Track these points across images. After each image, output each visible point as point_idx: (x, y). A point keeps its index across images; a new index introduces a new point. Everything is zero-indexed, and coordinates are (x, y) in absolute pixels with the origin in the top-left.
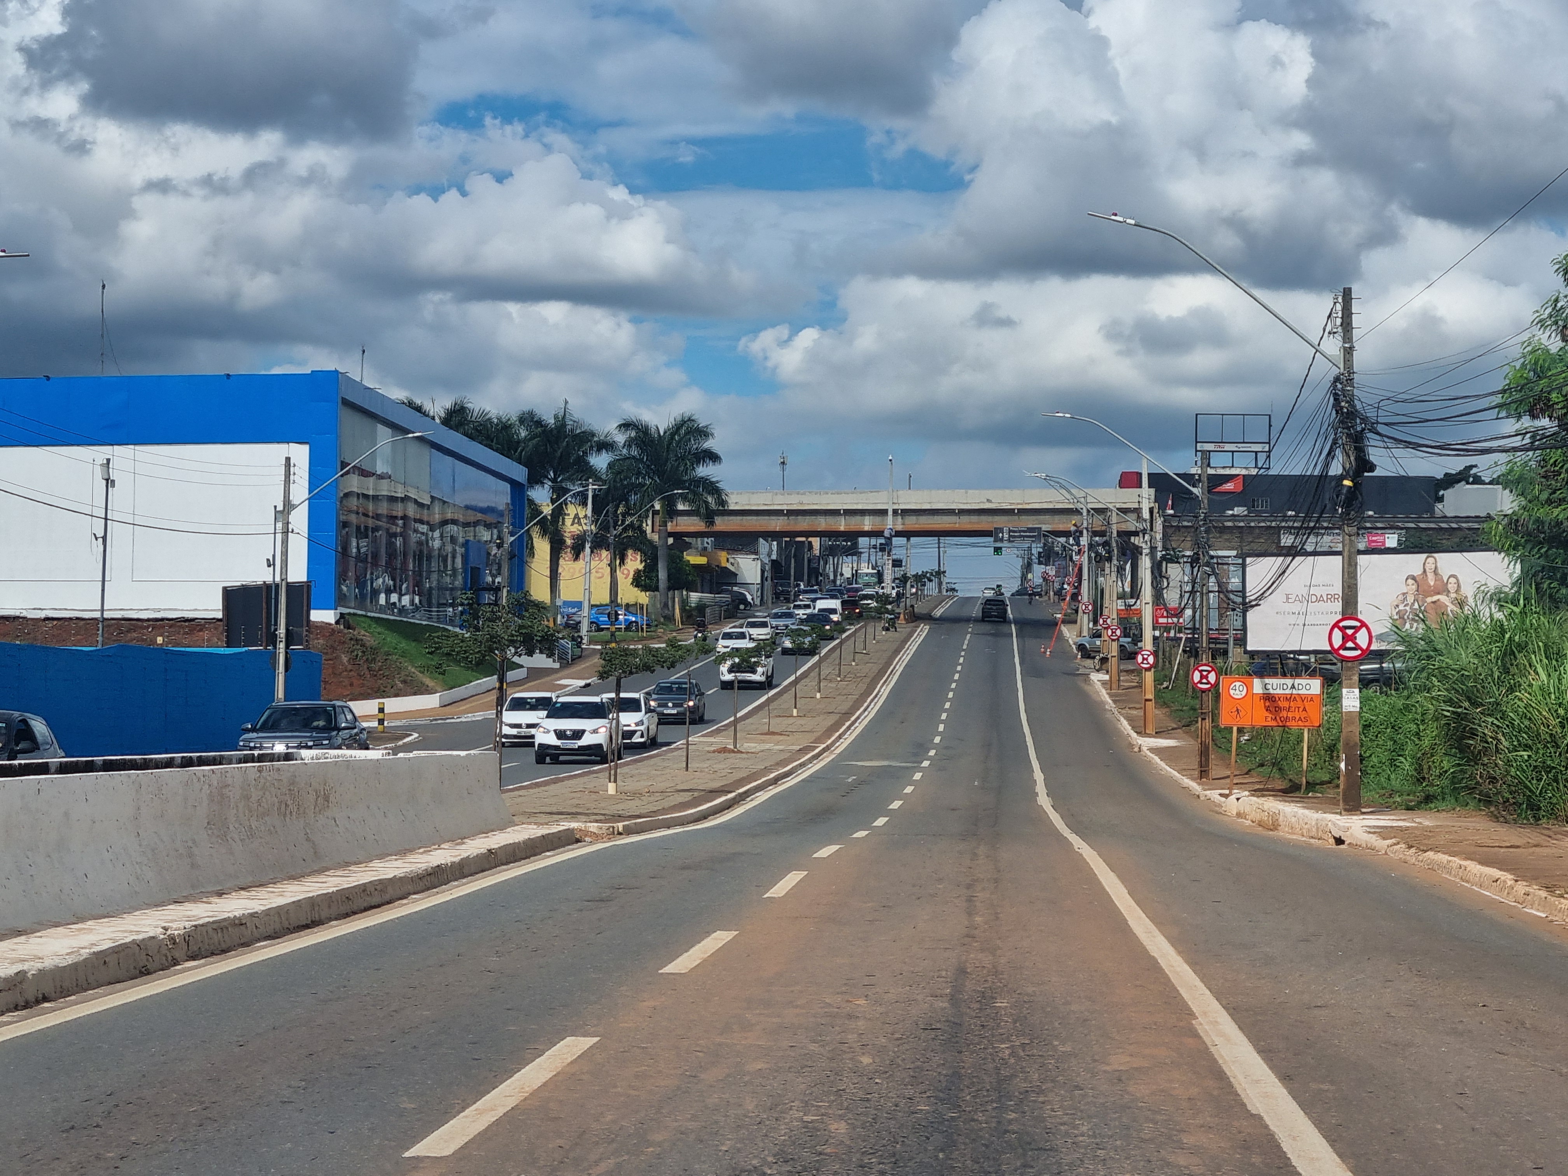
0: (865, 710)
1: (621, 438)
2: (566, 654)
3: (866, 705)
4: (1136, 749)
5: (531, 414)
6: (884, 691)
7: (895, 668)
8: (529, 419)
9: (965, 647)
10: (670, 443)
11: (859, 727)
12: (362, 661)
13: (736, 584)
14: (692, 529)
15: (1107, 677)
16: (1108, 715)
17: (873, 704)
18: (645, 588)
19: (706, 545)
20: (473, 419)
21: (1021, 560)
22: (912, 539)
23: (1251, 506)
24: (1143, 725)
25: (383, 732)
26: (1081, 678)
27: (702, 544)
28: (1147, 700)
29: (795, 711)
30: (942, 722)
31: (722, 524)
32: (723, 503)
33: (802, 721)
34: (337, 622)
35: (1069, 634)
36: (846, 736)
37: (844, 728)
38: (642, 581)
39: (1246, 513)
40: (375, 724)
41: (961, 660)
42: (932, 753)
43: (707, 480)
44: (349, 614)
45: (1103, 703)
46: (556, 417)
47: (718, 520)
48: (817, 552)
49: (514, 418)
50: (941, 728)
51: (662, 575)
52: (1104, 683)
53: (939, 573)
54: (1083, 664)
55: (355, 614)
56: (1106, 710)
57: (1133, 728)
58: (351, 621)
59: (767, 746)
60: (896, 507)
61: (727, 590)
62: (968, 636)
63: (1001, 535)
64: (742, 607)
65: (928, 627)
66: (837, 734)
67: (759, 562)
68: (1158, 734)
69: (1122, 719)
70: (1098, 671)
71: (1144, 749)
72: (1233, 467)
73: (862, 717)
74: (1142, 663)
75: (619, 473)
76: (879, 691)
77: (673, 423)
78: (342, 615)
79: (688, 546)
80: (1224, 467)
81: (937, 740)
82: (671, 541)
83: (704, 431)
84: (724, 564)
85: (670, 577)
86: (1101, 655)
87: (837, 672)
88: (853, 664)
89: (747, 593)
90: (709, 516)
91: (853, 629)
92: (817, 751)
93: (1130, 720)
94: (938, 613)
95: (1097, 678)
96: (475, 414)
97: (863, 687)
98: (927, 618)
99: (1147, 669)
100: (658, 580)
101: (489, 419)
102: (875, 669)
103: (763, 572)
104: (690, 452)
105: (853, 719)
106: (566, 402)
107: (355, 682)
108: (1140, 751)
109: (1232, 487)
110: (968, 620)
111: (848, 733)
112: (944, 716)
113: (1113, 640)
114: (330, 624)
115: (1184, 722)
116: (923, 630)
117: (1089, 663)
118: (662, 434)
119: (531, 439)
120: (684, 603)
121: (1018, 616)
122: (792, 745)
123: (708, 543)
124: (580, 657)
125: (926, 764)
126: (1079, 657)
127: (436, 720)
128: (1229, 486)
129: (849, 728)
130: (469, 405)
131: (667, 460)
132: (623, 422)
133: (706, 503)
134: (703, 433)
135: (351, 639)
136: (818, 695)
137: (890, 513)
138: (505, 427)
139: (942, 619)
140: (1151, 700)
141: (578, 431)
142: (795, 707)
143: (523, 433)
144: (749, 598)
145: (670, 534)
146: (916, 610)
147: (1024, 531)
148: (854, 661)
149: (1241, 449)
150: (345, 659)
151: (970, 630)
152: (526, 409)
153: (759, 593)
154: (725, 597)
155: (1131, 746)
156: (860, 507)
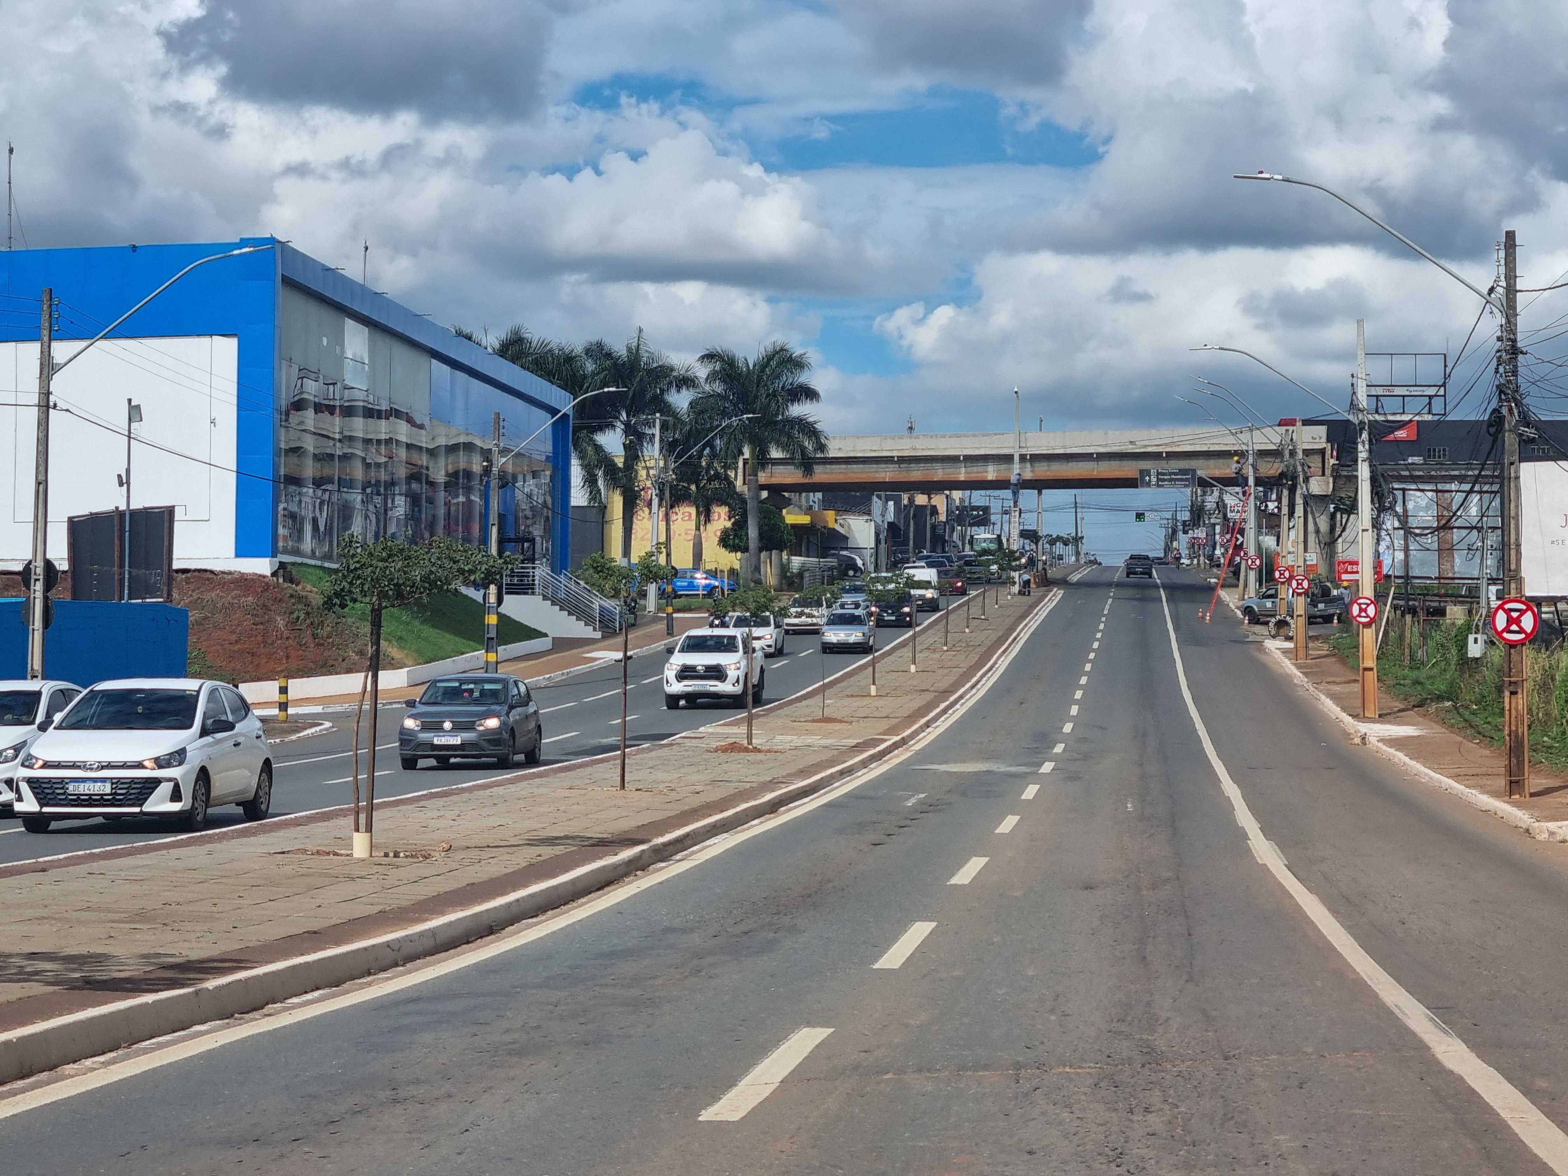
0: (973, 687)
1: (702, 372)
2: (613, 621)
3: (974, 680)
4: (1357, 740)
5: (600, 345)
6: (1002, 663)
7: (1018, 635)
8: (598, 351)
9: (1106, 612)
10: (759, 379)
11: (960, 710)
12: (304, 627)
13: (846, 549)
14: (788, 480)
15: (1290, 645)
16: (1301, 692)
17: (985, 679)
18: (734, 548)
19: (811, 503)
20: (531, 351)
21: (1164, 530)
22: (1044, 491)
23: (1428, 454)
24: (1360, 704)
25: (285, 722)
26: (1252, 646)
27: (807, 501)
28: (1366, 669)
29: (873, 688)
30: (1077, 702)
31: (821, 474)
32: (822, 447)
33: (880, 703)
34: (274, 574)
35: (1230, 598)
36: (938, 723)
37: (938, 710)
38: (729, 541)
39: (1421, 462)
40: (275, 711)
41: (1102, 626)
42: (1059, 748)
43: (801, 420)
44: (293, 564)
45: (1288, 678)
46: (629, 349)
47: (818, 469)
48: (943, 518)
49: (579, 350)
50: (1074, 710)
51: (753, 532)
52: (1285, 652)
53: (1077, 540)
54: (1250, 629)
55: (302, 564)
56: (1295, 685)
57: (1344, 709)
58: (294, 573)
59: (810, 740)
60: (1024, 451)
61: (834, 555)
62: (1110, 601)
63: (1147, 478)
64: (851, 573)
65: (1062, 592)
66: (923, 721)
67: (873, 523)
68: (1383, 717)
69: (1323, 697)
70: (1274, 637)
71: (1373, 740)
72: (1404, 413)
73: (968, 697)
74: (1359, 616)
75: (702, 412)
76: (995, 663)
77: (764, 354)
78: (282, 565)
79: (788, 503)
80: (1394, 414)
81: (1068, 728)
82: (765, 494)
83: (798, 362)
84: (832, 525)
85: (761, 535)
86: (1278, 617)
87: (943, 640)
88: (967, 630)
89: (857, 558)
90: (807, 464)
91: (973, 593)
92: (883, 746)
93: (1335, 698)
94: (1075, 578)
95: (1274, 646)
96: (534, 345)
97: (974, 658)
98: (1063, 583)
99: (1367, 625)
100: (748, 539)
101: (551, 350)
102: (993, 636)
103: (877, 535)
104: (783, 387)
105: (952, 699)
106: (641, 330)
107: (293, 653)
108: (1364, 744)
109: (1404, 435)
110: (1110, 585)
111: (943, 719)
112: (1078, 695)
113: (1299, 594)
114: (264, 577)
115: (1414, 700)
116: (1056, 595)
117: (1258, 628)
118: (751, 367)
119: (598, 373)
120: (784, 569)
121: (1166, 581)
122: (849, 738)
123: (814, 502)
124: (633, 625)
125: (1047, 767)
126: (1246, 622)
127: (391, 703)
128: (1401, 434)
129: (944, 711)
130: (525, 336)
131: (756, 397)
132: (707, 352)
133: (803, 449)
134: (798, 364)
135: (292, 596)
136: (913, 668)
137: (1016, 458)
138: (570, 359)
139: (1079, 584)
140: (1371, 669)
141: (655, 365)
142: (874, 684)
143: (590, 366)
144: (859, 563)
145: (763, 487)
146: (1048, 575)
147: (1175, 474)
148: (968, 627)
149: (1413, 393)
150: (281, 622)
151: (1111, 594)
152: (594, 339)
153: (873, 560)
154: (832, 562)
155: (1347, 735)
156: (982, 452)
